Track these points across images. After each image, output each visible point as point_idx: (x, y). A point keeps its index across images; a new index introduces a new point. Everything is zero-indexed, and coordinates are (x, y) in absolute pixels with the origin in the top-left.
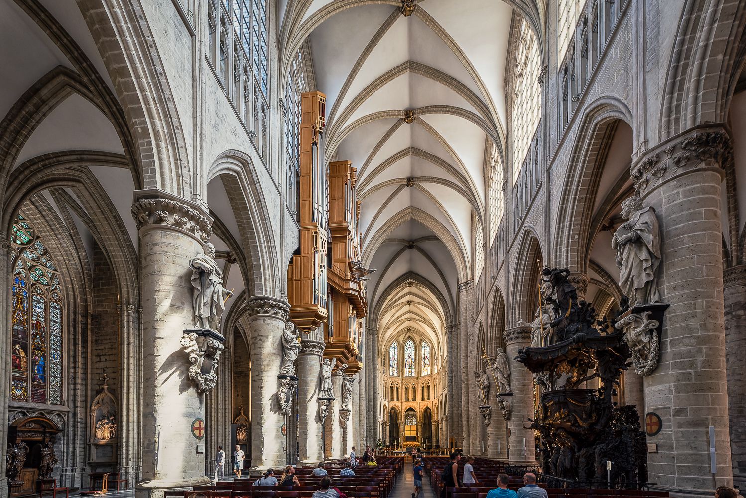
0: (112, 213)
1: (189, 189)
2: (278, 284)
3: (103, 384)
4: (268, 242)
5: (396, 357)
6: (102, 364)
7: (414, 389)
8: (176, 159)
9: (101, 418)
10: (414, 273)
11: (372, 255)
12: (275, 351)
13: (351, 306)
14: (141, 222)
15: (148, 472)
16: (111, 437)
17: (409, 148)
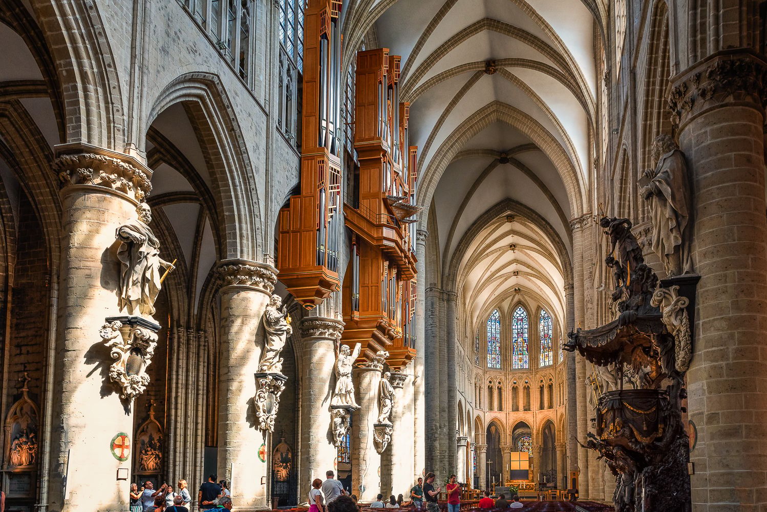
0: (43, 152)
1: (122, 137)
2: (259, 240)
3: (23, 387)
4: (245, 184)
5: (498, 336)
6: (22, 359)
7: (527, 389)
8: (106, 102)
9: (19, 434)
10: (513, 201)
11: (437, 177)
12: (254, 338)
13: (386, 264)
14: (61, 182)
15: (54, 503)
16: (30, 463)
17: (483, 20)
